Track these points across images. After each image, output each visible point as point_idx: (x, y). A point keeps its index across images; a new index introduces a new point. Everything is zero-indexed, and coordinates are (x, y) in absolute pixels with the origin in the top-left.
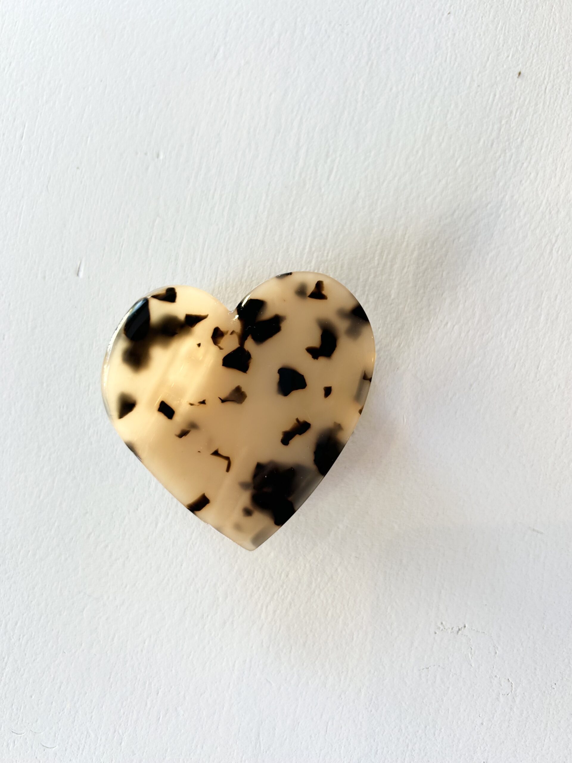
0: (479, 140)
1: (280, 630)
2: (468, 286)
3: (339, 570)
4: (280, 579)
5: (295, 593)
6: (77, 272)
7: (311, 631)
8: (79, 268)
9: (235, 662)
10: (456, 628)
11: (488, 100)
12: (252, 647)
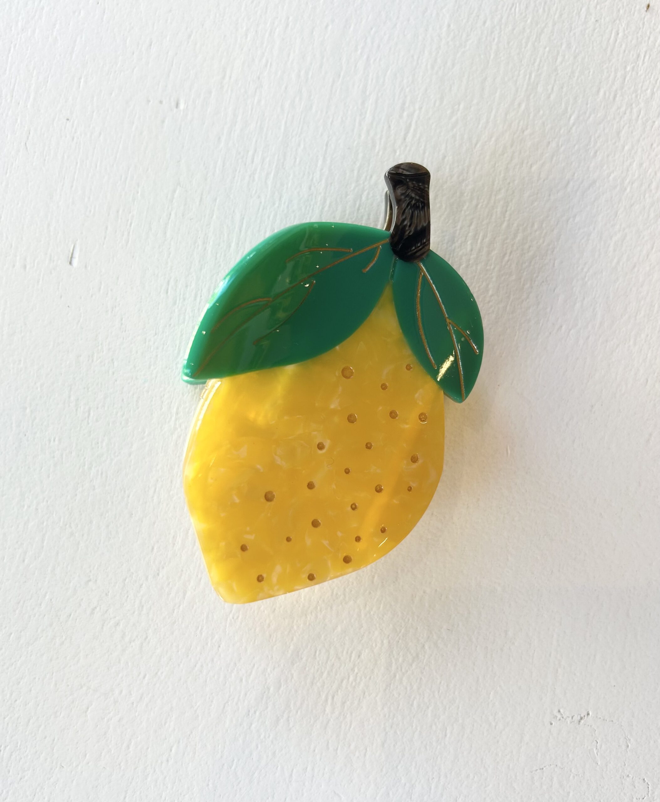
0: (598, 91)
1: (350, 727)
2: (586, 279)
3: (426, 647)
4: (350, 661)
5: (370, 678)
6: (69, 260)
7: (391, 727)
8: (72, 254)
9: (292, 771)
10: (577, 717)
11: (609, 39)
12: (314, 751)
